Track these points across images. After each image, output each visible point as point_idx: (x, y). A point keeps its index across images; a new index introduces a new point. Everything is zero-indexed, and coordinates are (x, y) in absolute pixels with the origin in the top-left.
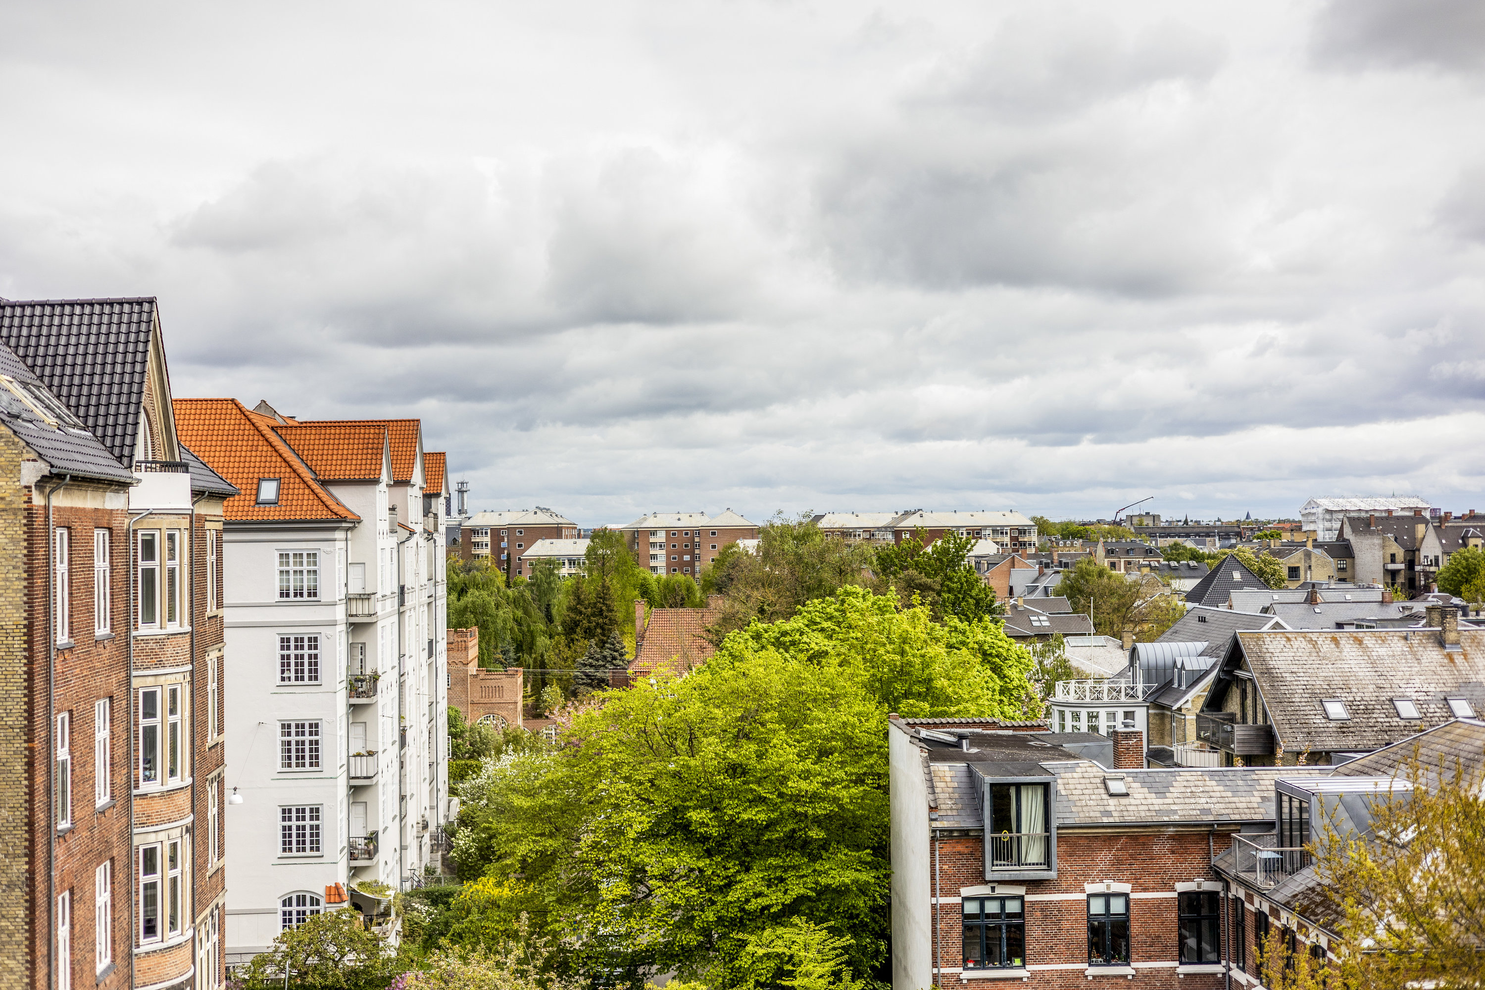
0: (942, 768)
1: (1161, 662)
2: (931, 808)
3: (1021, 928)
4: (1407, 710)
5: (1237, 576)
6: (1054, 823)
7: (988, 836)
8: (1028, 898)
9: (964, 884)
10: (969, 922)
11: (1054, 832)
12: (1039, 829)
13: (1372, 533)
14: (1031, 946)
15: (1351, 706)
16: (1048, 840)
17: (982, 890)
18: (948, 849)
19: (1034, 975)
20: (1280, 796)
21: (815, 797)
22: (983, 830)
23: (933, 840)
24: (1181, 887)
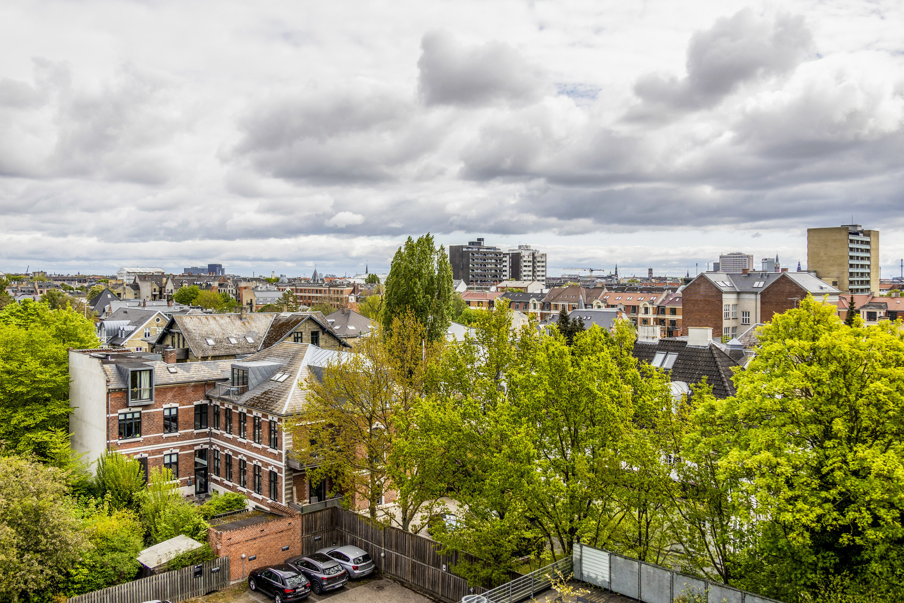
0: (106, 366)
1: (113, 328)
2: (107, 381)
3: (140, 423)
4: (234, 341)
5: (109, 296)
6: (154, 384)
7: (130, 390)
8: (142, 412)
9: (119, 409)
10: (121, 422)
11: (154, 387)
12: (148, 386)
13: (147, 281)
14: (144, 429)
15: (215, 340)
16: (151, 391)
17: (126, 410)
18: (113, 396)
19: (144, 438)
20: (233, 369)
21: (46, 381)
22: (128, 388)
23: (108, 393)
24: (196, 403)
